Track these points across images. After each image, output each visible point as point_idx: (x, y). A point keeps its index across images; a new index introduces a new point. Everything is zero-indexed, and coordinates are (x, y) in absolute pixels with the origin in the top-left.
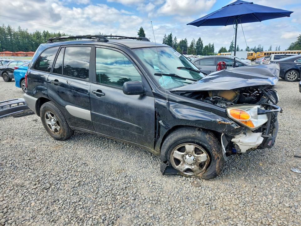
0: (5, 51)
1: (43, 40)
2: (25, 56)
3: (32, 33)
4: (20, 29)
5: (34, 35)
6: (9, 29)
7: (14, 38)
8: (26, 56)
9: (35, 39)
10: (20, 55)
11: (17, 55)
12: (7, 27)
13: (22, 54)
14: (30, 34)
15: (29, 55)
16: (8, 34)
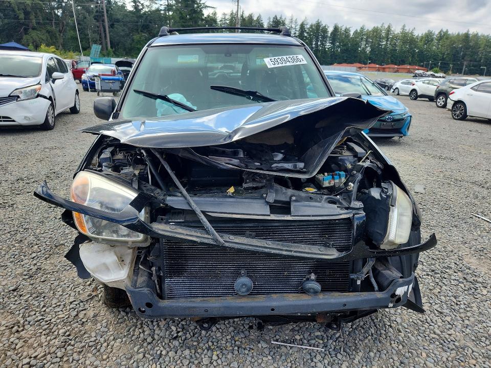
0: (370, 63)
1: (435, 46)
2: (395, 72)
3: (420, 35)
4: (404, 29)
5: (422, 37)
6: (388, 30)
7: (390, 44)
8: (397, 71)
9: (421, 44)
10: (388, 69)
11: (384, 70)
12: (386, 27)
13: (391, 69)
14: (417, 36)
15: (400, 70)
16: (383, 38)
